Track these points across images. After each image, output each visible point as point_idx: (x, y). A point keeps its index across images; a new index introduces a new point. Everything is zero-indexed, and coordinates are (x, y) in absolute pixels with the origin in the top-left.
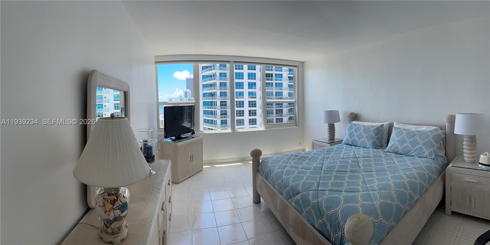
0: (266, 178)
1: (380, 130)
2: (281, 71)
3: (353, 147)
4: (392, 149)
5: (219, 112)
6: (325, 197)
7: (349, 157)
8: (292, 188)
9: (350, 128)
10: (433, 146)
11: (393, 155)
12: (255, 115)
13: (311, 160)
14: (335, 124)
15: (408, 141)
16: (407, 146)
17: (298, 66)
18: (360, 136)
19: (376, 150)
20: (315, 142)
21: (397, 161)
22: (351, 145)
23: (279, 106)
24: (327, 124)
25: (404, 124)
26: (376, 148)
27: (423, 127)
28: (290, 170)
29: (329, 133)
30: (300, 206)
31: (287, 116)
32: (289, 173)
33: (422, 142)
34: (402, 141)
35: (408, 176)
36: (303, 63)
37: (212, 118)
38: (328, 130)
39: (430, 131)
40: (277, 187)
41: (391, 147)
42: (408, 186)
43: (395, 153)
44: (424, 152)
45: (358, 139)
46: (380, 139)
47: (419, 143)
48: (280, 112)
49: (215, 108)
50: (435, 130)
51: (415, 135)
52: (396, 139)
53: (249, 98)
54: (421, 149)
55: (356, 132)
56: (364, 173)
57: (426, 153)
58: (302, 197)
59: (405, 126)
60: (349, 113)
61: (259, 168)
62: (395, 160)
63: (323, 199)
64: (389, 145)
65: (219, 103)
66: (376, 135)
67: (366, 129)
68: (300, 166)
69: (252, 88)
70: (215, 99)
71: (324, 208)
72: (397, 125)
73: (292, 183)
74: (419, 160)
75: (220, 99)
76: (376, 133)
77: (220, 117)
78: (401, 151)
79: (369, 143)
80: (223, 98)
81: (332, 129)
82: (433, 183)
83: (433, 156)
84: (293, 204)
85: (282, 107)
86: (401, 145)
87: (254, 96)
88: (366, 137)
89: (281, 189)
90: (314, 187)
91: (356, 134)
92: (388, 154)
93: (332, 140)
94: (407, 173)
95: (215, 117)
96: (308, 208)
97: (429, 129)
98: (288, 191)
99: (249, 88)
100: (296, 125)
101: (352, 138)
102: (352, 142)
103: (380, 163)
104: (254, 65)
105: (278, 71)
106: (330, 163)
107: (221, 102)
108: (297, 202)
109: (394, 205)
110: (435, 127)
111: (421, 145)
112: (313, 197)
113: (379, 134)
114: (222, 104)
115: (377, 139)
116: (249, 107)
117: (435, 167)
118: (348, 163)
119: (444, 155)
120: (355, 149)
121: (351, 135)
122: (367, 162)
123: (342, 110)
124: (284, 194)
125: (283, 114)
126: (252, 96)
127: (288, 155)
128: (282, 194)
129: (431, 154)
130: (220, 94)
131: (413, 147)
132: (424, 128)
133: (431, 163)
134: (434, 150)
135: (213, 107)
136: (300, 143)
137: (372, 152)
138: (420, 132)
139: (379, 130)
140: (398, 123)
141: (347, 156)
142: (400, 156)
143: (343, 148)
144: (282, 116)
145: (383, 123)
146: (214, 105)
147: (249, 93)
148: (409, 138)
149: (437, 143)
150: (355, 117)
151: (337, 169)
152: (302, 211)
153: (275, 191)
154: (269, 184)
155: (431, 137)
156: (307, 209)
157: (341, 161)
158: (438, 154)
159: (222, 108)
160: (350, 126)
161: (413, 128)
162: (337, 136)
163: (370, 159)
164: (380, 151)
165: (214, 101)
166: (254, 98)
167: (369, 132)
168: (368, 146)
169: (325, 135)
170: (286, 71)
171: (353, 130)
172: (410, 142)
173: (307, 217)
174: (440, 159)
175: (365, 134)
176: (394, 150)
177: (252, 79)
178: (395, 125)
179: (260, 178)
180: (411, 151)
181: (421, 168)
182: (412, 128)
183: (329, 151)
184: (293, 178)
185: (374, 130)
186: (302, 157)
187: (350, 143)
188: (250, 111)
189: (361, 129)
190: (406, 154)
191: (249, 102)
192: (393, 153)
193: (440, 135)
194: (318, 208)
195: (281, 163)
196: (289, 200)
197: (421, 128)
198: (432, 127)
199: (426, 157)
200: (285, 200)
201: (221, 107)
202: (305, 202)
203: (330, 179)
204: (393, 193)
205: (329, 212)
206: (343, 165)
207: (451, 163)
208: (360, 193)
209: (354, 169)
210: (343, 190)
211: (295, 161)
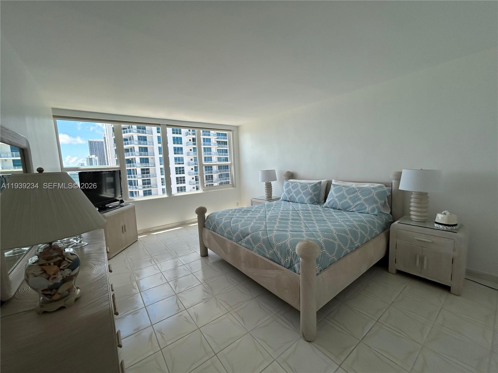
0: (214, 231)
1: (318, 187)
2: (209, 135)
3: (291, 203)
4: (331, 204)
5: (140, 182)
6: (274, 234)
7: (289, 210)
8: (241, 232)
9: (288, 186)
10: (376, 202)
11: (332, 210)
12: (184, 183)
13: (253, 212)
14: (273, 183)
15: (348, 197)
16: (347, 202)
17: (233, 130)
18: (298, 193)
19: (314, 206)
20: (254, 200)
21: (336, 215)
22: (289, 201)
23: (209, 171)
24: (264, 183)
25: (343, 181)
26: (314, 203)
27: (365, 184)
28: (237, 220)
29: (266, 191)
30: (251, 244)
31: (218, 182)
32: (236, 221)
33: (363, 198)
34: (342, 197)
35: (349, 226)
36: (237, 127)
37: (132, 189)
38: (266, 189)
39: (373, 188)
40: (225, 234)
41: (329, 203)
42: (349, 232)
43: (333, 208)
44: (366, 208)
45: (296, 195)
46: (318, 196)
47: (360, 199)
48: (211, 178)
49: (135, 177)
50: (379, 187)
51: (356, 191)
52: (335, 195)
53: (175, 164)
54: (362, 205)
55: (294, 189)
56: (304, 221)
57: (368, 209)
58: (252, 237)
59: (344, 183)
60: (285, 172)
61: (206, 223)
62: (334, 214)
63: (272, 235)
64: (327, 201)
65: (139, 171)
66: (314, 191)
67: (304, 186)
68: (246, 217)
69: (178, 154)
70: (133, 166)
71: (274, 241)
72: (336, 182)
73: (240, 228)
74: (360, 215)
75: (140, 166)
76: (314, 189)
77: (141, 188)
78: (339, 206)
79: (306, 199)
80: (144, 164)
81: (269, 187)
82: (375, 237)
83: (376, 212)
84: (244, 245)
85: (212, 172)
86: (340, 201)
87: (181, 162)
88: (303, 193)
89: (230, 235)
90: (263, 228)
91: (293, 191)
92: (326, 208)
93: (269, 197)
94: (348, 223)
95: (136, 188)
96: (259, 243)
97: (372, 186)
98: (238, 235)
99: (175, 153)
100: (233, 187)
101: (289, 194)
102: (290, 198)
103: (319, 215)
104: (180, 128)
105: (206, 135)
106: (271, 214)
107: (142, 170)
108: (248, 242)
109: (336, 244)
110: (379, 185)
111: (362, 201)
112: (263, 235)
113: (317, 191)
114: (143, 172)
115: (315, 195)
116: (177, 174)
117: (378, 222)
118: (289, 213)
119: (388, 213)
120: (293, 204)
121: (289, 192)
122: (307, 214)
123: (278, 169)
124: (234, 238)
125: (213, 180)
126: (179, 162)
127: (232, 210)
128: (231, 239)
129: (373, 210)
130: (140, 160)
131: (354, 202)
132: (367, 185)
133: (374, 219)
134: (377, 207)
135: (133, 175)
136: (238, 204)
137: (310, 207)
138: (363, 189)
139: (316, 187)
140: (337, 180)
141: (286, 209)
142: (338, 211)
143: (282, 204)
144: (212, 182)
145: (320, 181)
146: (134, 174)
147: (176, 159)
148: (349, 194)
149: (380, 199)
150: (291, 176)
151: (279, 217)
152: (253, 247)
153: (225, 238)
154: (217, 234)
155: (374, 193)
156: (258, 245)
157: (282, 213)
158: (382, 211)
159: (143, 177)
160: (287, 183)
161: (354, 185)
162: (274, 195)
163: (309, 211)
164: (319, 206)
165: (133, 169)
166: (182, 164)
167: (307, 188)
168: (306, 201)
169: (263, 194)
170: (214, 135)
171: (290, 187)
172: (350, 198)
173: (258, 251)
174: (383, 216)
175: (303, 190)
176: (333, 205)
177: (178, 143)
178: (333, 183)
179: (207, 232)
180: (350, 206)
181: (362, 221)
182: (352, 185)
183: (269, 206)
184: (242, 224)
185: (312, 187)
186: (245, 210)
187: (288, 199)
188: (177, 178)
189: (298, 185)
190: (345, 209)
191: (176, 168)
192: (332, 208)
193: (385, 192)
194: (268, 242)
195: (227, 216)
196: (239, 242)
197: (364, 185)
198: (376, 184)
199: (368, 213)
200: (235, 243)
201: (143, 175)
202: (256, 240)
203: (275, 223)
204: (335, 235)
205: (278, 244)
206: (285, 215)
207: (398, 219)
208: (304, 233)
209: (295, 218)
210: (289, 230)
211: (240, 213)
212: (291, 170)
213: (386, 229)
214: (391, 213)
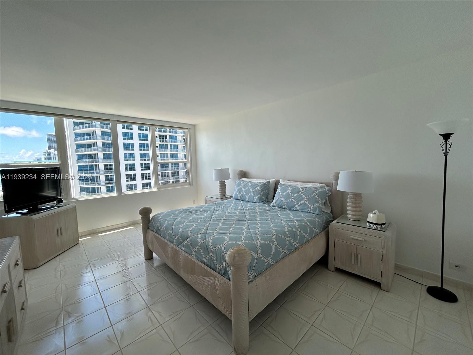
0: (157, 233)
1: (267, 186)
3: (241, 201)
4: (277, 203)
6: (212, 237)
7: (237, 209)
8: (181, 235)
9: (239, 185)
10: (317, 202)
11: (278, 209)
13: (200, 212)
14: (226, 181)
15: (293, 196)
16: (292, 201)
18: (248, 192)
19: (262, 204)
20: (207, 198)
21: (280, 214)
22: (240, 200)
24: (218, 182)
25: (290, 181)
26: (262, 202)
27: (309, 184)
28: (180, 221)
29: (220, 189)
30: (190, 249)
32: (180, 223)
33: (306, 198)
34: (287, 197)
35: (289, 226)
38: (220, 187)
39: (315, 188)
40: (167, 237)
41: (276, 202)
42: (288, 233)
43: (280, 207)
44: (308, 207)
45: (246, 194)
46: (267, 195)
47: (303, 199)
50: (321, 187)
51: (300, 191)
52: (281, 195)
53: (141, 160)
54: (305, 204)
55: (245, 188)
56: (249, 222)
57: (310, 209)
58: (191, 241)
59: (290, 183)
60: (238, 171)
61: (150, 224)
62: (279, 213)
63: (210, 239)
64: (275, 200)
65: (102, 167)
66: (263, 190)
67: (254, 185)
68: (191, 217)
70: (96, 162)
71: (210, 245)
72: (283, 181)
73: (181, 231)
74: (302, 214)
75: (104, 162)
76: (262, 189)
78: (285, 206)
79: (256, 198)
80: (108, 160)
81: (223, 185)
82: (315, 236)
83: (317, 212)
84: (183, 248)
86: (285, 201)
87: (146, 159)
88: (253, 192)
89: (171, 238)
90: (204, 230)
91: (244, 190)
92: (273, 208)
93: (223, 196)
94: (289, 224)
97: (315, 186)
98: (178, 238)
99: (140, 150)
101: (240, 193)
102: (240, 197)
103: (265, 215)
106: (218, 214)
108: (187, 246)
109: (273, 247)
110: (321, 185)
111: (305, 201)
112: (201, 238)
113: (265, 190)
114: (106, 167)
115: (264, 194)
117: (318, 221)
118: (236, 213)
119: (329, 212)
120: (243, 203)
121: (240, 191)
122: (253, 213)
123: (232, 168)
124: (175, 241)
127: (179, 210)
128: (172, 242)
129: (315, 209)
130: (103, 156)
131: (298, 202)
132: (310, 185)
133: (315, 218)
134: (318, 206)
137: (258, 206)
138: (305, 189)
139: (265, 186)
140: (285, 180)
141: (235, 208)
142: (284, 210)
143: (232, 202)
145: (269, 180)
146: (96, 169)
147: (141, 155)
148: (294, 194)
149: (322, 199)
150: (244, 175)
151: (225, 218)
152: (192, 252)
153: (166, 241)
154: (160, 237)
155: (316, 193)
156: (196, 249)
157: (229, 212)
158: (323, 210)
159: (107, 173)
160: (239, 182)
161: (299, 185)
162: (228, 193)
163: (256, 211)
164: (266, 205)
165: (95, 165)
167: (256, 188)
168: (255, 200)
169: (216, 191)
171: (242, 186)
172: (295, 198)
173: (196, 256)
174: (324, 215)
175: (252, 189)
176: (279, 204)
177: (144, 140)
178: (281, 182)
179: (150, 233)
180: (295, 206)
181: (304, 221)
182: (298, 185)
183: (219, 205)
184: (183, 226)
185: (261, 186)
186: (193, 210)
187: (239, 198)
189: (248, 185)
190: (290, 208)
192: (278, 207)
193: (325, 191)
194: (206, 246)
195: (172, 217)
196: (180, 246)
197: (307, 185)
198: (318, 184)
199: (310, 213)
200: (175, 247)
201: (106, 171)
202: (194, 244)
203: (218, 225)
204: (273, 237)
205: (215, 248)
206: (231, 215)
207: (336, 219)
208: (243, 235)
209: (240, 218)
210: (229, 233)
211: (186, 214)
212: (244, 169)
213: (326, 228)
214: (332, 212)
